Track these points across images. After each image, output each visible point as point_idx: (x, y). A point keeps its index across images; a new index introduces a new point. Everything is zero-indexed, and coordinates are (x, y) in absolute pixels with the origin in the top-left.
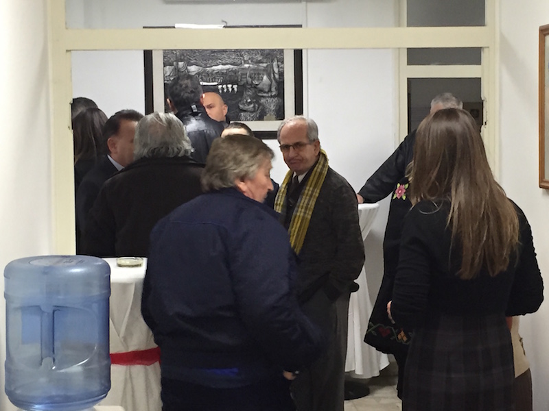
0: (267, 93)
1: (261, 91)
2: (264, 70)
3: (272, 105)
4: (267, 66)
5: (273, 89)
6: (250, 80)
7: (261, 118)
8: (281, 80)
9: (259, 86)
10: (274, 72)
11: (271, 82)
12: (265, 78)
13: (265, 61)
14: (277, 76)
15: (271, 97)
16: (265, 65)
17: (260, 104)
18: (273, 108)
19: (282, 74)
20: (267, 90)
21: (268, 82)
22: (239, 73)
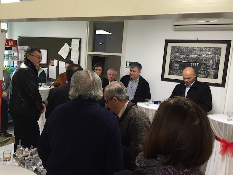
0: (211, 67)
1: (209, 66)
2: (211, 58)
3: (213, 72)
4: (213, 57)
5: (214, 66)
6: (204, 61)
7: (207, 77)
8: (218, 63)
9: (208, 64)
10: (215, 59)
11: (214, 63)
12: (211, 61)
13: (212, 54)
14: (217, 61)
15: (213, 69)
16: (212, 56)
17: (207, 72)
18: (213, 74)
19: (219, 60)
20: (211, 66)
21: (212, 63)
22: (200, 59)
